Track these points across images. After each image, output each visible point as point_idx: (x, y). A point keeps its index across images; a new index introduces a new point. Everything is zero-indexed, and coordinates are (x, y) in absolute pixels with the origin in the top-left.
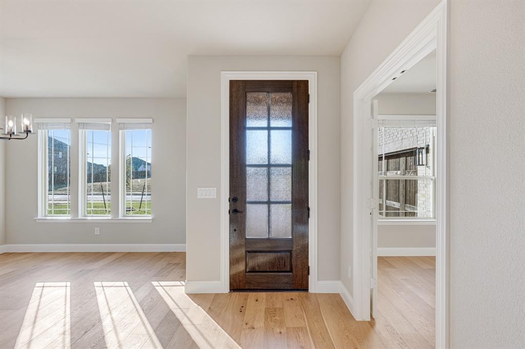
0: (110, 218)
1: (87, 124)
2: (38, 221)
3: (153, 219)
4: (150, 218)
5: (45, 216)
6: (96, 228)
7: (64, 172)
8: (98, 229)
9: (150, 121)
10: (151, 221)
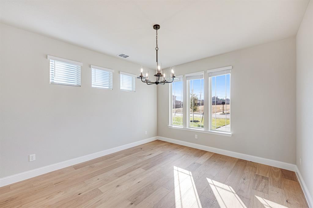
0: (203, 130)
1: (191, 76)
2: (169, 127)
3: (232, 135)
4: (230, 134)
5: (172, 125)
6: (195, 135)
7: (180, 103)
8: (197, 135)
9: (231, 67)
10: (231, 136)
